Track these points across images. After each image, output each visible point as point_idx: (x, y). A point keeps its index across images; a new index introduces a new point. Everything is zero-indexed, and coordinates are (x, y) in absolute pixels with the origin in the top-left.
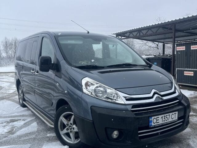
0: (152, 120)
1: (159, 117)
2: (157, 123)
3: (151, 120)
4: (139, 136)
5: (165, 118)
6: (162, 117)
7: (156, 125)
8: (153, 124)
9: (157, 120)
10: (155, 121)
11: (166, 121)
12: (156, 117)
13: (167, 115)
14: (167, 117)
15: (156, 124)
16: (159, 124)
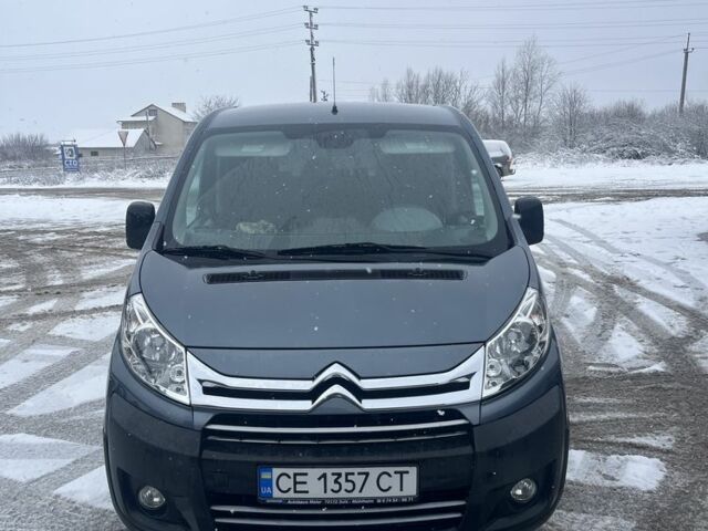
0: (271, 480)
1: (306, 474)
2: (295, 492)
3: (269, 477)
4: (217, 520)
5: (342, 480)
6: (324, 476)
7: (292, 499)
8: (276, 494)
9: (296, 483)
10: (286, 483)
11: (343, 494)
12: (291, 471)
13: (353, 474)
14: (350, 477)
15: (291, 494)
16: (308, 499)
